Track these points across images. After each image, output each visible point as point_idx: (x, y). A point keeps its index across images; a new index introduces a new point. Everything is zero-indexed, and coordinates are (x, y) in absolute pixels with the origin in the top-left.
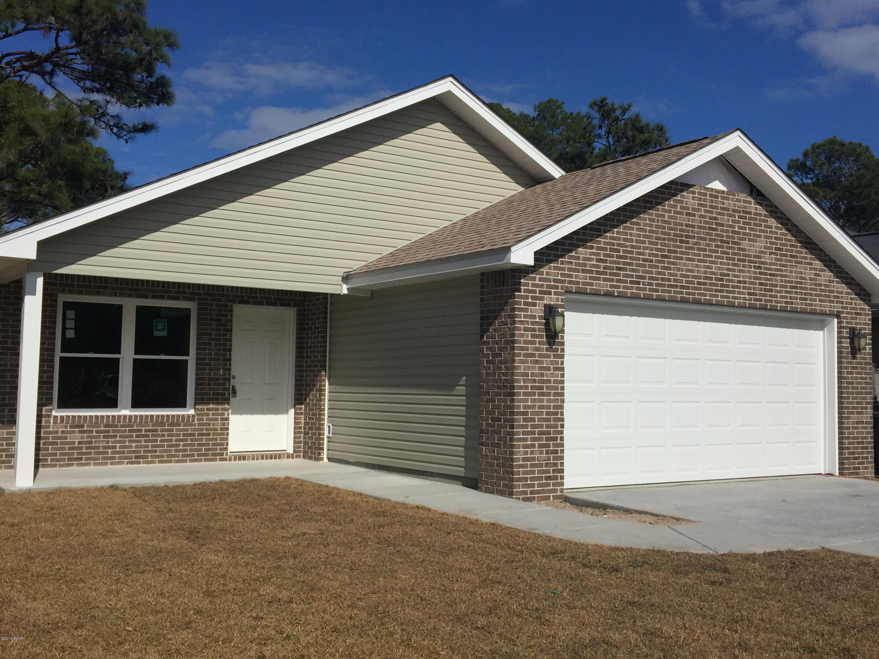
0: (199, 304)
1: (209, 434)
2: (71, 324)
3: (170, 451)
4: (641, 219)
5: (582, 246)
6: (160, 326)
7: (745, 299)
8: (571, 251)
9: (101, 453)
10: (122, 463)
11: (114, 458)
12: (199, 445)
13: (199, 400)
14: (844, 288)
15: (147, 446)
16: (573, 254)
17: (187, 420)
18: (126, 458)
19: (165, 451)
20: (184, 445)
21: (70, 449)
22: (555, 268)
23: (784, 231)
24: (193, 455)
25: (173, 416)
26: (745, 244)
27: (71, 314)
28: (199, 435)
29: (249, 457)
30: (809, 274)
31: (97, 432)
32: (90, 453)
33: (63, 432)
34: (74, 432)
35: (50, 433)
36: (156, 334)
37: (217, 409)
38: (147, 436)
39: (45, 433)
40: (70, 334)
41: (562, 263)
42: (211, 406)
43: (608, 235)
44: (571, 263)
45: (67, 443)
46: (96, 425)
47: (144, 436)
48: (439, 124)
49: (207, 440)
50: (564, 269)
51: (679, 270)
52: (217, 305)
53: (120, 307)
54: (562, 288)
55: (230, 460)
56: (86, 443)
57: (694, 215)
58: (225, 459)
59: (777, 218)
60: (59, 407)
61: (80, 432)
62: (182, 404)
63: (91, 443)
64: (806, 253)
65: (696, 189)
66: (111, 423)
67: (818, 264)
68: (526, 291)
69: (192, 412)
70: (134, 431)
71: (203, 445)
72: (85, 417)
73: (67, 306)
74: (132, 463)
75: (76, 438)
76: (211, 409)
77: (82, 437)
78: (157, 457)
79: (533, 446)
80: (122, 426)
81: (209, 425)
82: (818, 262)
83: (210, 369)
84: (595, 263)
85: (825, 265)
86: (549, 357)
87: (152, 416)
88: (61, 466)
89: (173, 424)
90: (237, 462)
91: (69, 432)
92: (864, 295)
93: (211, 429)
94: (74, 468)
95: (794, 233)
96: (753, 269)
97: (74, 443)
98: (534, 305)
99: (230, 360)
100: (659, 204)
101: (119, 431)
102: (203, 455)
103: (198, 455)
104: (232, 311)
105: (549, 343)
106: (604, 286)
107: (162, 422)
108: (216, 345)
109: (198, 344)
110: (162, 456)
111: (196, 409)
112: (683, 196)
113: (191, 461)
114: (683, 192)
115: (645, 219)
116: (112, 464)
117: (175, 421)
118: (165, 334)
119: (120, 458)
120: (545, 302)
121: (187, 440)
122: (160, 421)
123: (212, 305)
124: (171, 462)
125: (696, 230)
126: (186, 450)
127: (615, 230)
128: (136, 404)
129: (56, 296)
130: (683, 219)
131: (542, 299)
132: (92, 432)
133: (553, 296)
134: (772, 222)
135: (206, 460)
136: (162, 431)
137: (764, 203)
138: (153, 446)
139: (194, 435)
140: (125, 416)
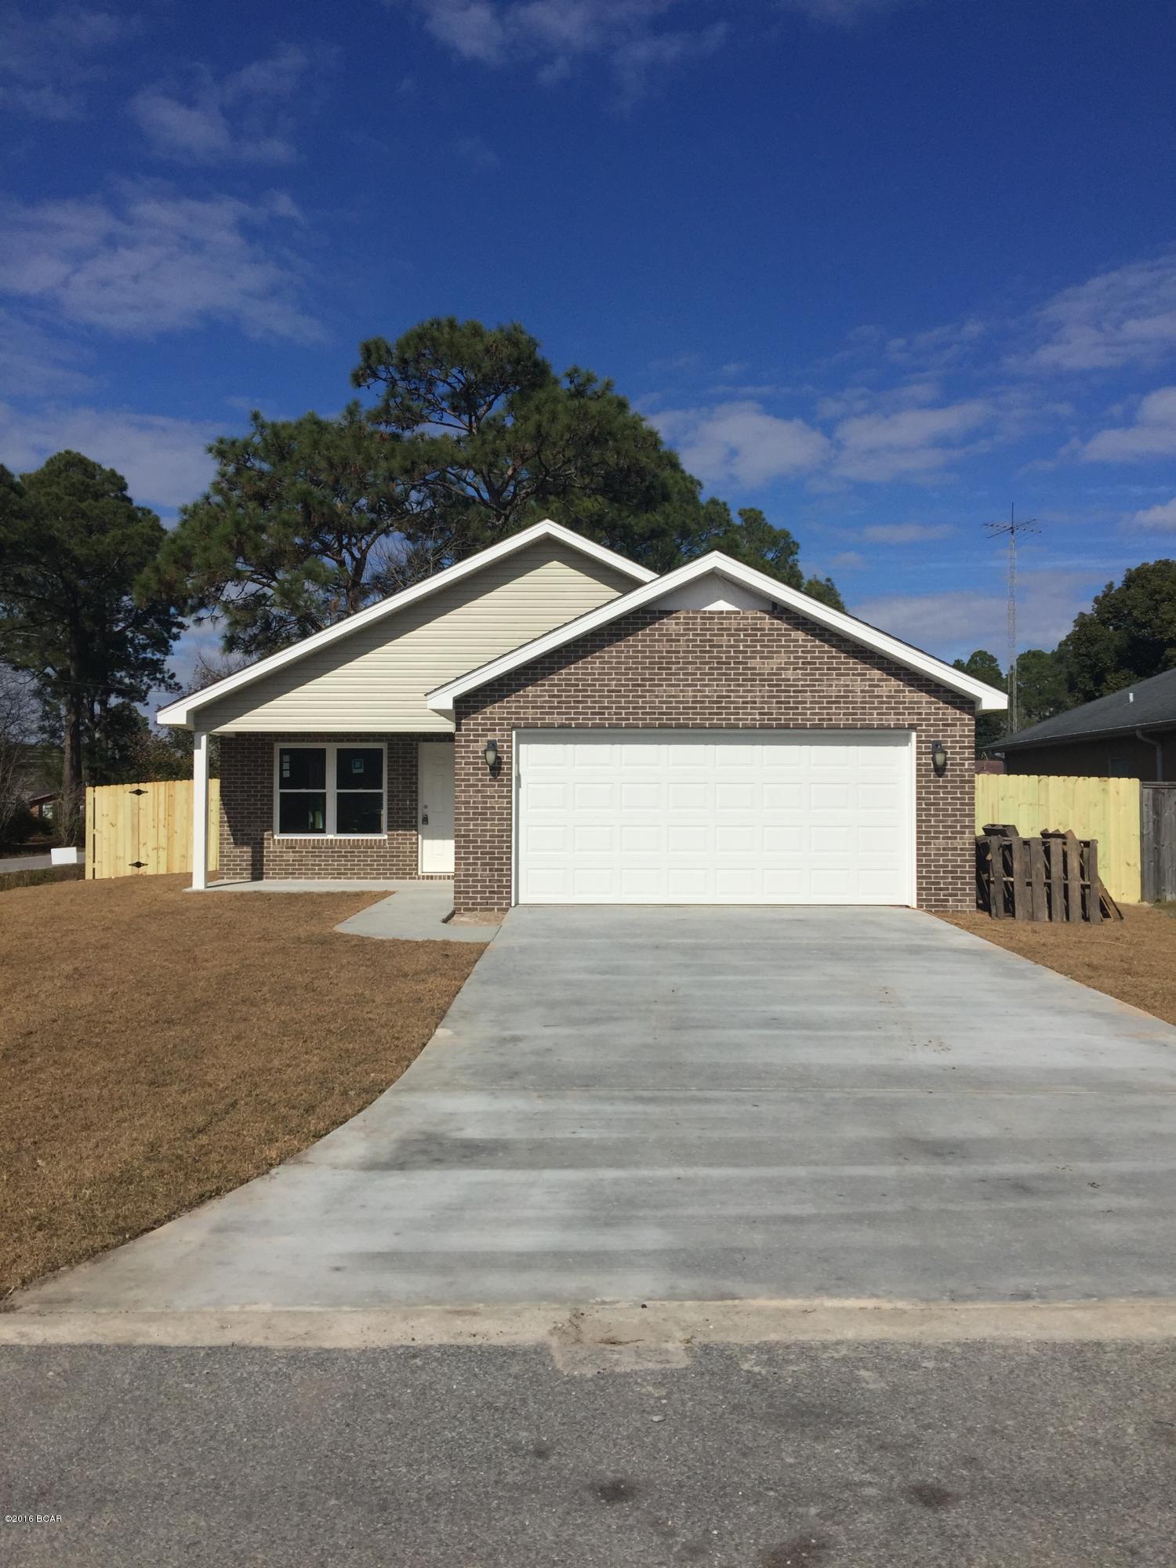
0: (389, 744)
1: (399, 856)
2: (286, 766)
3: (366, 869)
4: (606, 652)
5: (532, 685)
6: (358, 765)
7: (755, 719)
8: (519, 690)
9: (310, 869)
10: (327, 878)
11: (320, 874)
12: (390, 865)
13: (390, 828)
14: (924, 697)
15: (347, 865)
16: (522, 693)
17: (379, 844)
18: (330, 874)
19: (362, 869)
20: (378, 865)
21: (286, 865)
22: (500, 707)
23: (817, 643)
24: (386, 874)
25: (367, 840)
26: (755, 663)
27: (287, 758)
28: (390, 856)
29: (436, 877)
30: (859, 685)
31: (306, 852)
32: (301, 869)
33: (280, 852)
34: (289, 852)
35: (271, 852)
36: (355, 771)
37: (406, 835)
38: (347, 856)
39: (267, 852)
40: (287, 774)
41: (508, 702)
42: (400, 832)
43: (563, 671)
44: (519, 701)
45: (283, 861)
46: (305, 847)
47: (343, 856)
48: (555, 562)
49: (397, 861)
50: (510, 708)
51: (657, 697)
52: (403, 745)
53: (323, 751)
54: (508, 724)
55: (419, 879)
56: (298, 861)
57: (679, 641)
58: (415, 878)
59: (806, 631)
60: (281, 832)
61: (293, 852)
62: (377, 829)
63: (302, 861)
64: (854, 663)
65: (682, 615)
66: (317, 845)
67: (876, 674)
68: (466, 730)
69: (386, 837)
70: (336, 852)
71: (394, 865)
72: (296, 840)
73: (283, 752)
74: (335, 878)
75: (290, 856)
76: (401, 835)
77: (295, 856)
78: (355, 874)
79: (476, 864)
80: (326, 848)
81: (399, 848)
82: (877, 671)
83: (399, 800)
84: (547, 699)
85: (888, 674)
86: (494, 786)
87: (349, 840)
88: (280, 878)
89: (367, 847)
90: (425, 880)
91: (284, 852)
92: (963, 703)
93: (401, 852)
94: (290, 880)
95: (834, 643)
96: (767, 688)
97: (289, 861)
98: (477, 741)
99: (416, 792)
100: (630, 635)
101: (323, 852)
102: (394, 874)
103: (390, 874)
104: (417, 749)
105: (493, 775)
106: (557, 719)
107: (358, 845)
108: (403, 779)
109: (389, 779)
110: (360, 874)
111: (388, 835)
112: (663, 624)
113: (384, 878)
114: (662, 619)
115: (611, 652)
116: (319, 878)
117: (369, 845)
118: (361, 771)
119: (325, 874)
120: (489, 738)
121: (380, 861)
122: (356, 845)
123: (398, 744)
124: (366, 878)
125: (681, 654)
126: (379, 869)
127: (573, 666)
128: (341, 829)
129: (273, 744)
130: (663, 647)
131: (486, 736)
132: (302, 852)
133: (497, 732)
134: (800, 635)
135: (397, 878)
136: (358, 852)
137: (784, 616)
138: (351, 865)
139: (386, 856)
140: (332, 840)
